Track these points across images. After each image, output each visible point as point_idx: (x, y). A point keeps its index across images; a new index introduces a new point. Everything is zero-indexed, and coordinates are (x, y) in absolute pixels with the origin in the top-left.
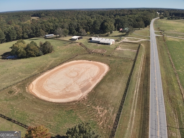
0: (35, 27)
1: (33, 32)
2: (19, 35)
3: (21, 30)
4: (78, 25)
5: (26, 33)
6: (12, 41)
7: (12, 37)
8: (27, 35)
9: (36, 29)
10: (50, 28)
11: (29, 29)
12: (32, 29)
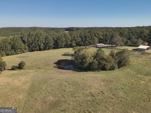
0: (84, 36)
1: (82, 40)
2: (67, 43)
3: (70, 38)
4: (129, 35)
5: (74, 41)
6: (59, 48)
7: (60, 44)
8: (75, 43)
9: (85, 37)
10: (99, 37)
11: (77, 37)
12: (81, 37)
